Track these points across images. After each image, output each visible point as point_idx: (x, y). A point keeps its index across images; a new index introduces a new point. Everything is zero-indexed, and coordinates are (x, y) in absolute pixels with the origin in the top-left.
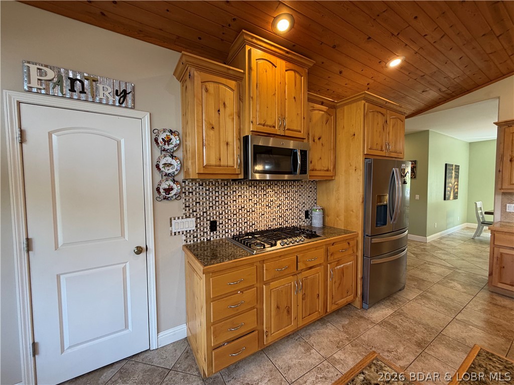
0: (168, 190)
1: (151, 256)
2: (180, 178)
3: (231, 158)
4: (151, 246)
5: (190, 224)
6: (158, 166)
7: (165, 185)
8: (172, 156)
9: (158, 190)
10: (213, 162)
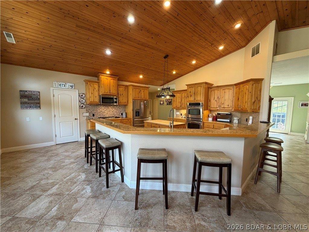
0: (82, 106)
1: (78, 121)
2: (85, 104)
3: (97, 100)
4: (78, 118)
5: (88, 114)
6: (80, 101)
7: (81, 105)
8: (83, 99)
9: (80, 106)
10: (92, 101)
